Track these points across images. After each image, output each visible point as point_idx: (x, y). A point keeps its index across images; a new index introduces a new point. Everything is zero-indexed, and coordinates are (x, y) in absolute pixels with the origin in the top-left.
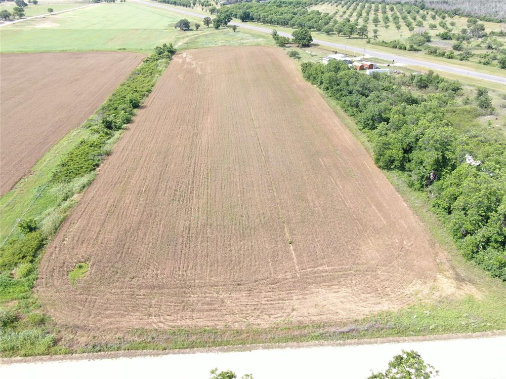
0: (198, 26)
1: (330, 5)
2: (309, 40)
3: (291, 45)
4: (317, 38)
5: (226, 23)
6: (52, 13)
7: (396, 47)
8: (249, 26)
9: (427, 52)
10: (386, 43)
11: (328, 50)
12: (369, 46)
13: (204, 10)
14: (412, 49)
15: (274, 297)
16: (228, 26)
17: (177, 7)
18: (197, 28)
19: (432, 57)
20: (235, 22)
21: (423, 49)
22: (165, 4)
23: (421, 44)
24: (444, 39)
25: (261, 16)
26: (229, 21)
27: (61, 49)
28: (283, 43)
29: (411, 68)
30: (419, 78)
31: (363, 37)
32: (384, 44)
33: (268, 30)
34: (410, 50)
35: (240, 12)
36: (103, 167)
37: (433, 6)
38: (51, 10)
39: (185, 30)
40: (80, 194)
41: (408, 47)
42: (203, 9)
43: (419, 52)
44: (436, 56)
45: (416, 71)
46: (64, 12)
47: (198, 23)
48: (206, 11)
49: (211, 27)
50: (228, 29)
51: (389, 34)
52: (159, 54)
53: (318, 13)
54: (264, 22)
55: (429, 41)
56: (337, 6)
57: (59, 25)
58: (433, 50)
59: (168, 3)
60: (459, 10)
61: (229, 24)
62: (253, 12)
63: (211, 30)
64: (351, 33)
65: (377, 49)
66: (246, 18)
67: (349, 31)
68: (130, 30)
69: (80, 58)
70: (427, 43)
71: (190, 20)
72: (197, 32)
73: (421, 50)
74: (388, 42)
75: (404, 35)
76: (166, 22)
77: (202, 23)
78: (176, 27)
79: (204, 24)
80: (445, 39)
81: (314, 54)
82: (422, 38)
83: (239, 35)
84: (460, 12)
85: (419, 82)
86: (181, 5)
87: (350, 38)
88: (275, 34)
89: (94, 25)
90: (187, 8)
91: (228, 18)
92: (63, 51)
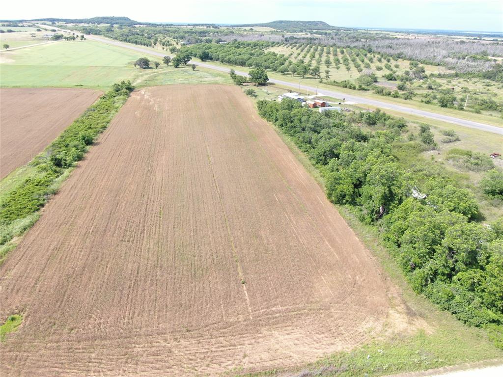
0: (157, 65)
1: (286, 47)
2: (265, 79)
3: (248, 84)
4: (272, 77)
5: (185, 62)
6: (8, 49)
7: (346, 87)
8: (207, 65)
9: (374, 91)
10: (337, 83)
11: (283, 89)
12: (321, 85)
13: (165, 50)
14: (361, 89)
15: (224, 343)
16: (188, 65)
17: (138, 46)
18: (157, 67)
19: (380, 96)
20: (194, 61)
21: (371, 89)
22: (126, 43)
23: (369, 84)
24: (389, 80)
25: (220, 56)
26: (188, 61)
27: (14, 85)
28: (240, 82)
29: (361, 106)
30: (368, 115)
31: (316, 77)
32: (335, 83)
33: (226, 69)
34: (360, 90)
35: (199, 52)
36: (48, 207)
37: (379, 50)
38: (7, 46)
39: (144, 68)
40: (20, 237)
41: (357, 87)
42: (163, 49)
43: (368, 91)
44: (383, 95)
45: (365, 109)
46: (20, 49)
47: (158, 61)
48: (167, 50)
49: (170, 66)
50: (187, 68)
51: (340, 74)
52: (117, 91)
53: (274, 54)
54: (223, 62)
55: (376, 81)
56: (292, 48)
57: (14, 61)
58: (379, 90)
59: (129, 42)
60: (402, 53)
61: (188, 63)
62: (212, 52)
63: (171, 68)
64: (305, 73)
65: (329, 88)
66: (205, 57)
67: (303, 71)
68: (88, 67)
69: (34, 94)
70: (374, 83)
71: (150, 59)
72: (156, 70)
73: (369, 90)
74: (339, 82)
75: (353, 76)
76: (126, 60)
77: (162, 62)
78: (135, 65)
79: (164, 63)
80: (391, 80)
81: (269, 92)
82: (370, 79)
83: (198, 74)
84: (403, 55)
85: (367, 119)
86: (142, 44)
87: (304, 78)
88: (232, 74)
89: (51, 61)
90: (148, 48)
91: (187, 58)
92: (14, 87)
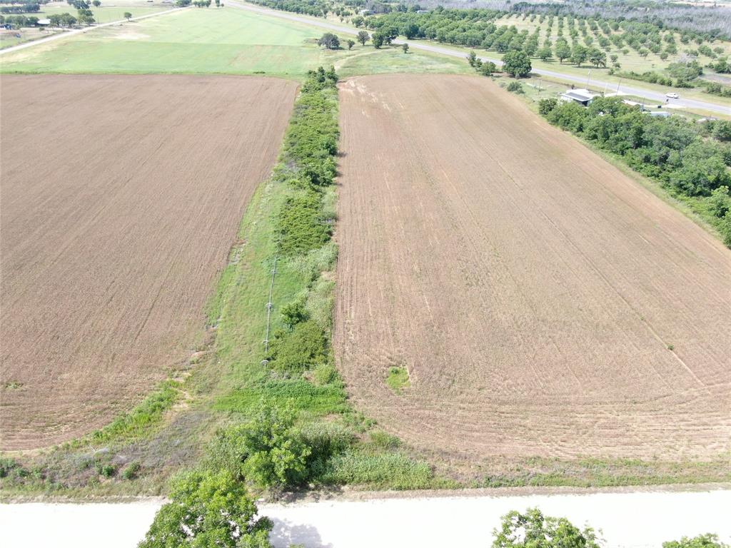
0: (351, 44)
1: (528, 19)
2: (527, 68)
3: (500, 74)
4: (537, 66)
5: (389, 40)
6: (130, 19)
7: (655, 82)
9: (705, 89)
10: (637, 75)
11: (558, 83)
12: (612, 78)
13: (344, 21)
14: (681, 85)
16: (392, 45)
17: (300, 15)
18: (351, 46)
19: (715, 97)
20: (401, 40)
21: (695, 86)
22: (281, 11)
23: (691, 77)
24: (720, 72)
25: (438, 32)
26: (394, 38)
27: (173, 70)
28: (489, 71)
29: (695, 112)
31: (599, 66)
32: (634, 76)
33: (463, 53)
34: (679, 87)
35: (405, 26)
36: (338, 235)
37: (675, 24)
38: (128, 15)
39: (333, 49)
40: (329, 272)
41: (675, 81)
42: (342, 20)
43: (692, 89)
44: (721, 95)
45: (704, 117)
46: (144, 19)
47: (352, 40)
48: (347, 22)
49: (368, 46)
50: (393, 50)
51: (632, 61)
52: (321, 81)
53: (514, 30)
54: (442, 40)
55: (701, 74)
56: (532, 21)
57: (148, 36)
58: (715, 88)
59: (287, 10)
60: (718, 31)
61: (393, 42)
62: (421, 23)
63: (368, 50)
64: (582, 59)
65: (627, 83)
66: (413, 33)
67: (580, 58)
68: (252, 46)
69: (207, 83)
70: (699, 77)
71: (339, 37)
72: (351, 52)
73: (693, 87)
74: (639, 73)
75: (656, 65)
76: (295, 39)
77: (356, 41)
78: (320, 44)
79: (359, 41)
80: (722, 72)
81: (541, 88)
82: (692, 69)
83: (415, 57)
84: (719, 34)
85: (721, 131)
86: (306, 13)
87: (579, 67)
88: (473, 61)
89: (198, 37)
90: (316, 18)
91: (394, 33)
92: (174, 73)
